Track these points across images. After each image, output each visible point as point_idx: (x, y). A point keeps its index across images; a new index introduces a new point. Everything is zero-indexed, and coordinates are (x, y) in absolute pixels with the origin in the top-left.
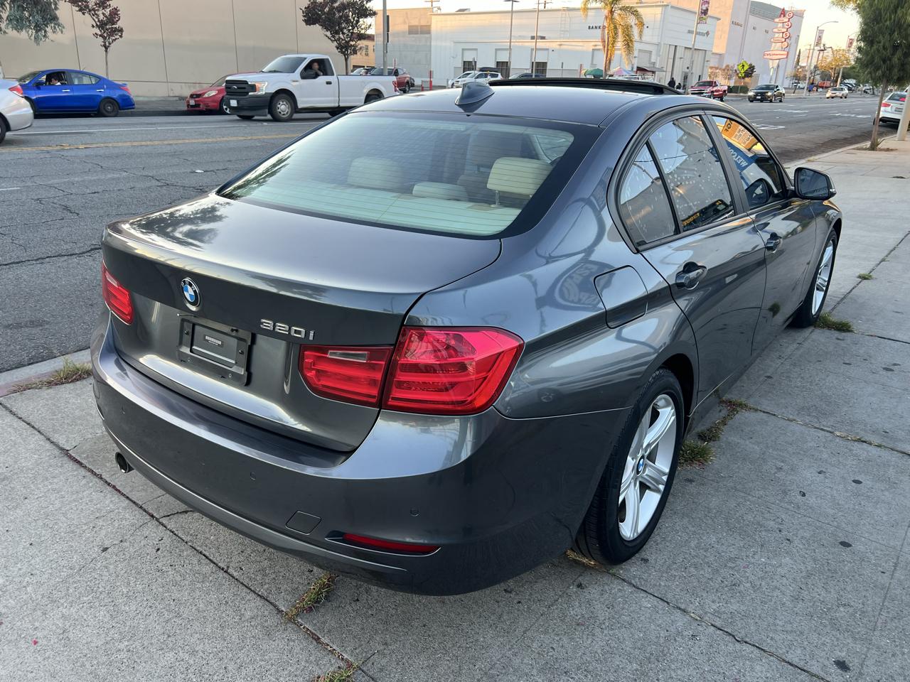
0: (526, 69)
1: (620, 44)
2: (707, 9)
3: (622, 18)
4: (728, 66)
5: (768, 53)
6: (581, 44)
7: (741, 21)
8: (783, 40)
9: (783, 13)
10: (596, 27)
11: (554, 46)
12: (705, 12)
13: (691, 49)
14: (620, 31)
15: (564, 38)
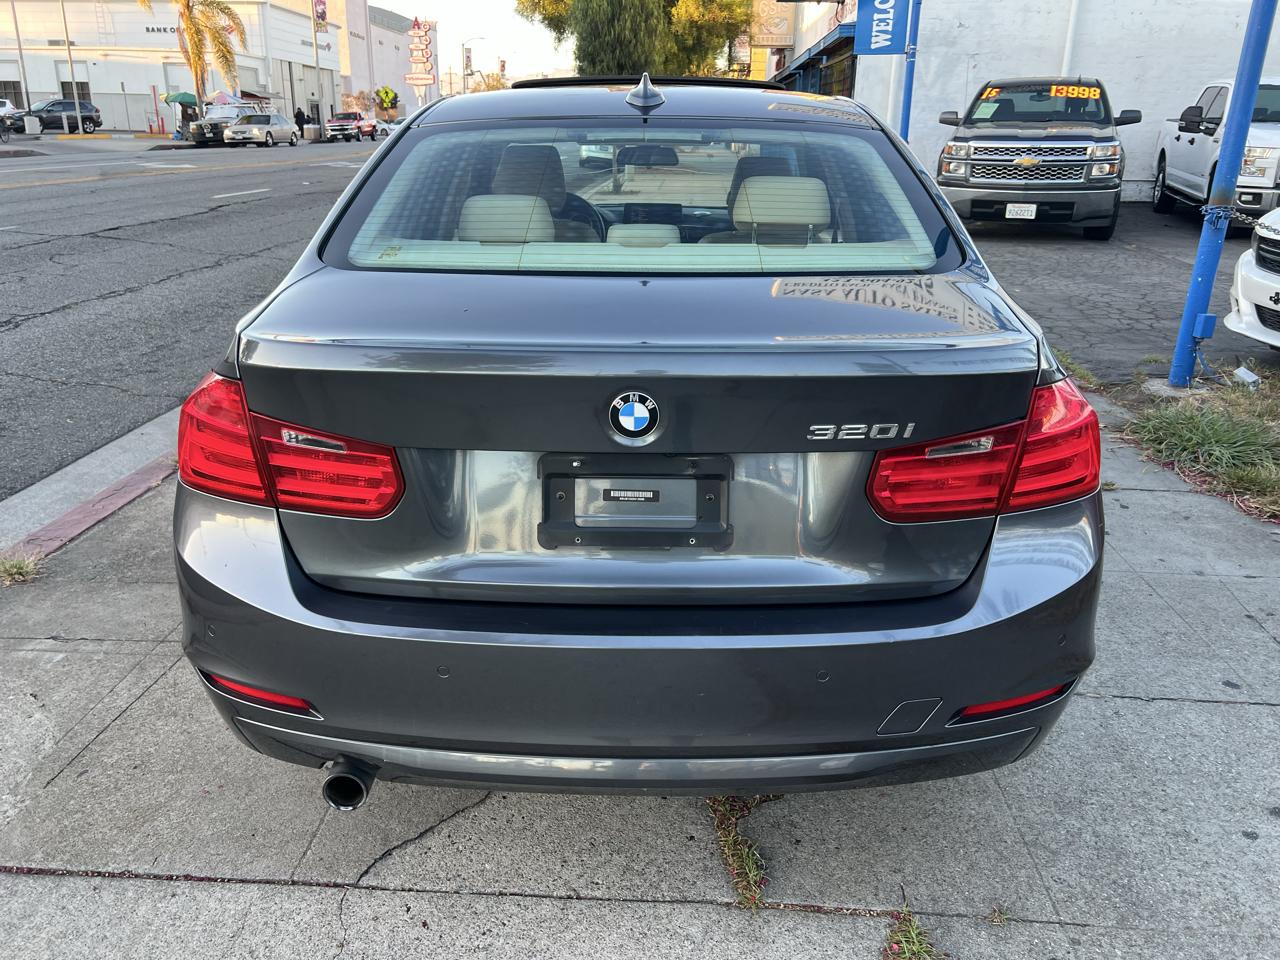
0: (54, 94)
1: (211, 57)
2: (324, 12)
3: (208, 18)
4: (362, 93)
5: (411, 76)
6: (141, 54)
7: (362, 33)
8: (425, 60)
9: (416, 24)
10: (159, 30)
11: (96, 56)
12: (322, 16)
13: (314, 68)
14: (208, 36)
15: (107, 44)
